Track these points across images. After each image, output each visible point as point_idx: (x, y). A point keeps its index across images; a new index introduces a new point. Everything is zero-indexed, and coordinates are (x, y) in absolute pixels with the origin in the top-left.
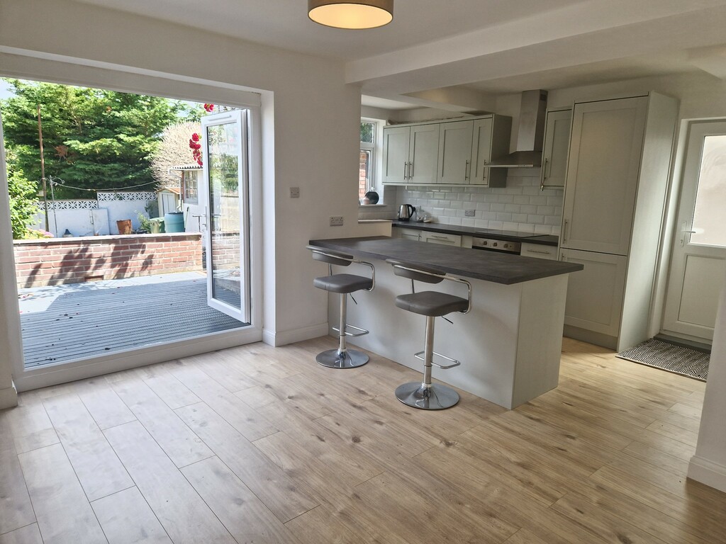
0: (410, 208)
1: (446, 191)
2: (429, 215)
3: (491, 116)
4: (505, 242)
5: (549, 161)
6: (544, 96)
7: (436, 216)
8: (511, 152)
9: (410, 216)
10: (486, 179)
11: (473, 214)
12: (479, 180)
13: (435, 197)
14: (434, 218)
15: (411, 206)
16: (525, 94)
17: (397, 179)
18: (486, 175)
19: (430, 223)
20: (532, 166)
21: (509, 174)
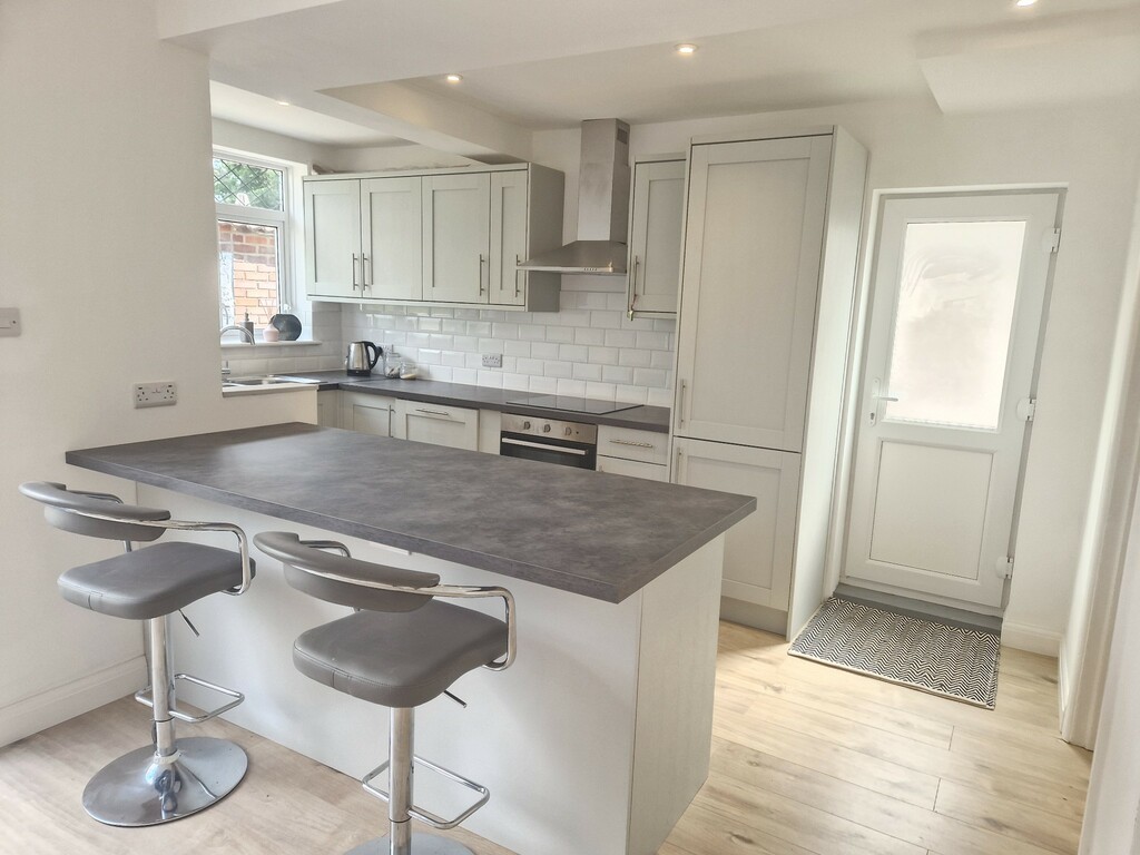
0: (370, 348)
1: (441, 315)
2: (411, 365)
3: (524, 166)
4: (566, 424)
5: (642, 260)
6: (623, 132)
7: (425, 366)
8: (566, 241)
9: (371, 366)
10: (521, 295)
11: (499, 362)
12: (507, 296)
13: (423, 327)
14: (420, 370)
15: (372, 345)
16: (588, 126)
17: (339, 288)
18: (521, 287)
19: (413, 379)
20: (610, 269)
21: (564, 286)
